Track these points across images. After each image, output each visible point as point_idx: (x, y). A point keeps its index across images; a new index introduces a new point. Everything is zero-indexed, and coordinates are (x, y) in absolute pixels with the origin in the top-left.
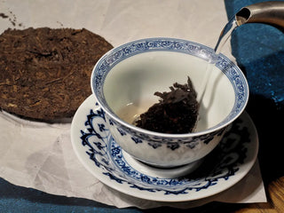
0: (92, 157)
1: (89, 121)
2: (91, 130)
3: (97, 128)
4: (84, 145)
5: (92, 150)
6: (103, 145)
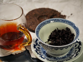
0: (36, 52)
1: (36, 41)
2: (37, 44)
3: (38, 43)
4: (34, 48)
5: (37, 49)
6: (40, 48)
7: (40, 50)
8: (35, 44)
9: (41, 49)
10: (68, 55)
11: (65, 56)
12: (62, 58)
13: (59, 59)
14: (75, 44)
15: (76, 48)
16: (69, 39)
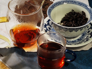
1: (48, 21)
4: (45, 27)
5: (47, 29)
7: (50, 30)
8: (47, 24)
9: (52, 30)
10: (78, 40)
11: (75, 41)
12: (71, 42)
13: (69, 42)
14: (89, 30)
15: (89, 34)
16: (82, 23)
